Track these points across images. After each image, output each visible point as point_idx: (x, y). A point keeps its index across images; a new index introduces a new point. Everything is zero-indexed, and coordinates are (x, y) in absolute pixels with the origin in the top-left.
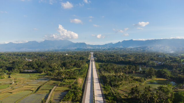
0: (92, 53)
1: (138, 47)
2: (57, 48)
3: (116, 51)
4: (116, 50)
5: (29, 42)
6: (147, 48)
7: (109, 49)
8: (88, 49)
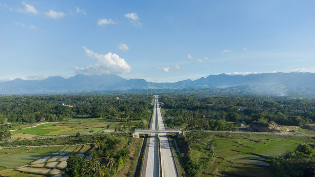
0: (157, 97)
1: (234, 86)
2: (97, 89)
3: (196, 93)
4: (197, 91)
5: (50, 78)
6: (248, 88)
7: (185, 90)
8: (150, 90)
